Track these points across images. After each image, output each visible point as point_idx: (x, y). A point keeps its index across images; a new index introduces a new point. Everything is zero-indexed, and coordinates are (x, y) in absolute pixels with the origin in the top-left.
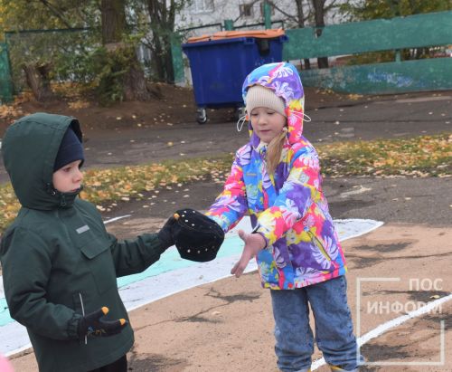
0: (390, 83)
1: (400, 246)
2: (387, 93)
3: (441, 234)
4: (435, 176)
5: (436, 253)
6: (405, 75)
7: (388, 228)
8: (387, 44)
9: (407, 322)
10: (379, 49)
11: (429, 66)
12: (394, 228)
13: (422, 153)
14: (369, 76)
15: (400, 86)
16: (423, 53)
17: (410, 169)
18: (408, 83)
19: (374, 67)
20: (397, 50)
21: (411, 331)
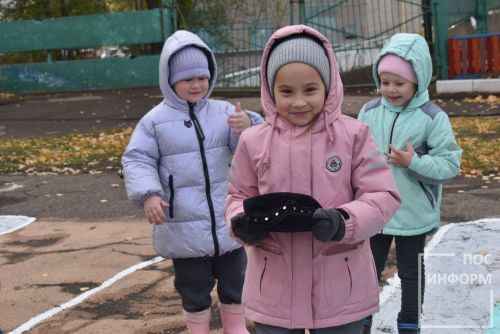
0: (42, 83)
1: (52, 241)
2: (39, 91)
3: (92, 228)
4: (87, 172)
5: (87, 246)
6: (57, 75)
7: (41, 224)
8: (38, 44)
9: (59, 314)
10: (30, 49)
11: (81, 67)
12: (46, 224)
13: (74, 150)
14: (21, 76)
15: (51, 85)
16: (74, 54)
17: (61, 166)
18: (60, 82)
19: (25, 67)
20: (48, 51)
21: (63, 322)
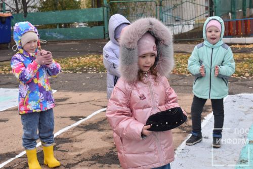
0: (55, 37)
1: (64, 100)
2: (53, 40)
3: (80, 95)
4: (75, 73)
5: (79, 102)
6: (61, 34)
7: (59, 93)
8: (53, 21)
9: (71, 129)
10: (50, 23)
11: (70, 30)
12: (61, 93)
13: (70, 64)
14: (46, 34)
15: (59, 38)
16: (67, 25)
17: (65, 70)
18: (62, 37)
19: (48, 30)
20: (57, 24)
21: (73, 132)
